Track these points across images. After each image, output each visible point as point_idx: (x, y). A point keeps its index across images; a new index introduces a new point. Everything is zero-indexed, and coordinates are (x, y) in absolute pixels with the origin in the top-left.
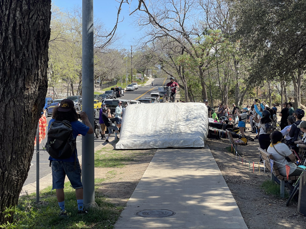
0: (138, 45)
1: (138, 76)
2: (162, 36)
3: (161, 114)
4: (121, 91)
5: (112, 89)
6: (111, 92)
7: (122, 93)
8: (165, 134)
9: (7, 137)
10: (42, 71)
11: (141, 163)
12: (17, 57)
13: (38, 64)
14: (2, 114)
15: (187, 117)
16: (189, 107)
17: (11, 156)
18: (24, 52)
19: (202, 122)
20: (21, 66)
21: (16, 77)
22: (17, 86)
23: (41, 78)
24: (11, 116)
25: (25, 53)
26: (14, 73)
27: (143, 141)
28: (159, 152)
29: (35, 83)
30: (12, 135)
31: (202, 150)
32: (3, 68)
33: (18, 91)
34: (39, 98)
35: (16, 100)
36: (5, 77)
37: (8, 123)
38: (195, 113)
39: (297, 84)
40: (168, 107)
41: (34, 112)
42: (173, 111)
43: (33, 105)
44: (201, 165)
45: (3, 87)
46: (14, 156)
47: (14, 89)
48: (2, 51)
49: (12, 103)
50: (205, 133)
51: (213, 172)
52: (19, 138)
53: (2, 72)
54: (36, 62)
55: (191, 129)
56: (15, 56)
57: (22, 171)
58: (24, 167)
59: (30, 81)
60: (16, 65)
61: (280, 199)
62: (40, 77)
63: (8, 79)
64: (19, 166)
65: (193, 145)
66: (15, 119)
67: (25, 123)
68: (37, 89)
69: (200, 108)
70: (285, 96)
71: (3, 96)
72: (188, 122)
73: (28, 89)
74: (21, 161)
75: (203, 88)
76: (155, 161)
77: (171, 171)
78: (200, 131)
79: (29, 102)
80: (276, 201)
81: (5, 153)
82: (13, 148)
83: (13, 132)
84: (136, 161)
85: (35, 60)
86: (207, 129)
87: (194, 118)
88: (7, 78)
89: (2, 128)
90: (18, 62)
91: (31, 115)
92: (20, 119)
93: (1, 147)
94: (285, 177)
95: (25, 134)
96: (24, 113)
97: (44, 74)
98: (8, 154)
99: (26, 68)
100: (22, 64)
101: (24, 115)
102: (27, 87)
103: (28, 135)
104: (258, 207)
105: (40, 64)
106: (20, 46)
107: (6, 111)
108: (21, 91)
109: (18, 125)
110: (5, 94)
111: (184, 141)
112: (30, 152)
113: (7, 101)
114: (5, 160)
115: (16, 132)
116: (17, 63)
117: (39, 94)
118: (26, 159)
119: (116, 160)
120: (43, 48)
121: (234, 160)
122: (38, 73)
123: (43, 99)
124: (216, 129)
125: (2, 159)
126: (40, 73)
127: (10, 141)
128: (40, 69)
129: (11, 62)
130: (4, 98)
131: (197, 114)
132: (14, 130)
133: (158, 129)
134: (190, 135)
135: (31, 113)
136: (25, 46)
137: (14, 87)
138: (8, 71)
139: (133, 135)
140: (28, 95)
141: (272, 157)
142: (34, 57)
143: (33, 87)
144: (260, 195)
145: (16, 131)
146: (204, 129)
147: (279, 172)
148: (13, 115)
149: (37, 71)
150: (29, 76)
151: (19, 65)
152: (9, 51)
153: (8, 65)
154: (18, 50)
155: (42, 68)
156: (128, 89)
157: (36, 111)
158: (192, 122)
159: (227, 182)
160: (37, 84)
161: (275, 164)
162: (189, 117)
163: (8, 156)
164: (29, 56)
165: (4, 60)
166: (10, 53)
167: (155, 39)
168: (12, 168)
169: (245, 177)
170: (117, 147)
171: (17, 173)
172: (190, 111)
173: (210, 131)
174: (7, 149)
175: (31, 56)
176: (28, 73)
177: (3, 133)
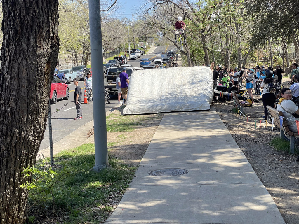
0: (139, 12)
1: (139, 45)
2: (163, 3)
3: (166, 79)
4: (124, 60)
5: (115, 58)
6: (115, 61)
7: (126, 62)
8: (171, 98)
9: (22, 96)
10: (53, 28)
11: (149, 126)
12: (28, 13)
13: (49, 20)
14: (15, 73)
15: (192, 80)
16: (194, 71)
17: (26, 116)
18: (34, 9)
19: (207, 85)
20: (32, 23)
21: (27, 35)
22: (29, 44)
23: (53, 36)
24: (24, 75)
25: (36, 10)
26: (25, 31)
27: (149, 106)
28: (167, 115)
29: (47, 40)
30: (27, 95)
31: (209, 113)
32: (14, 26)
33: (31, 50)
34: (51, 57)
35: (29, 59)
36: (16, 35)
37: (22, 82)
38: (200, 76)
39: (298, 46)
40: (173, 72)
41: (47, 71)
42: (178, 75)
43: (46, 64)
44: (208, 126)
45: (14, 45)
46: (29, 116)
47: (26, 47)
48: (12, 8)
49: (25, 62)
50: (211, 96)
51: (221, 132)
52: (34, 97)
53: (13, 30)
54: (46, 18)
55: (196, 92)
56: (26, 12)
57: (38, 131)
58: (40, 127)
59: (42, 39)
60: (26, 22)
61: (290, 155)
62: (51, 34)
63: (20, 38)
64: (35, 126)
65: (199, 108)
66: (29, 78)
67: (39, 82)
68: (49, 47)
69: (205, 71)
70: (287, 59)
71: (15, 55)
72: (193, 86)
73: (40, 47)
74: (37, 121)
75: (206, 53)
76: (163, 124)
77: (180, 132)
78: (205, 93)
79: (42, 60)
80: (286, 157)
81: (20, 113)
82: (28, 107)
83: (27, 92)
84: (144, 125)
85: (46, 17)
86: (213, 92)
87: (199, 82)
88: (18, 36)
89: (16, 88)
90: (29, 19)
91: (45, 75)
92: (34, 78)
93: (17, 107)
94: (295, 133)
95: (40, 94)
96: (38, 72)
97: (56, 31)
98: (23, 114)
99: (37, 25)
100: (33, 21)
101: (37, 74)
102: (39, 45)
103: (42, 95)
104: (270, 163)
105: (50, 21)
106: (29, 2)
107: (19, 71)
108: (33, 50)
109: (32, 84)
110: (18, 53)
111: (190, 105)
112: (45, 111)
113: (19, 60)
114: (21, 120)
115: (30, 92)
116: (27, 20)
117: (51, 52)
118: (42, 119)
119: (125, 124)
120: (53, 3)
121: (241, 121)
122: (49, 30)
123: (56, 58)
124: (222, 92)
125: (18, 119)
126: (51, 31)
127: (25, 100)
128: (51, 26)
129: (21, 19)
130: (17, 57)
131: (202, 77)
132: (28, 89)
133: (164, 93)
134: (196, 98)
135: (45, 72)
136: (35, 2)
137: (26, 46)
138: (19, 29)
139: (140, 100)
140: (41, 53)
141: (281, 114)
142: (45, 14)
143: (45, 45)
144: (270, 151)
145: (31, 90)
146: (209, 92)
147: (289, 129)
148: (26, 74)
149: (48, 28)
150: (40, 33)
151: (29, 22)
152: (19, 8)
153: (18, 22)
154: (28, 6)
155: (53, 25)
156: (132, 58)
157: (49, 70)
158: (198, 85)
159: (236, 141)
160: (49, 42)
161: (285, 120)
162: (194, 80)
163: (23, 116)
164: (39, 12)
165: (14, 18)
166: (20, 10)
167: (156, 6)
168: (28, 128)
169: (253, 135)
170: (124, 113)
171: (34, 133)
172: (195, 75)
173: (215, 94)
174: (23, 109)
175: (41, 13)
176: (39, 31)
177: (17, 93)
